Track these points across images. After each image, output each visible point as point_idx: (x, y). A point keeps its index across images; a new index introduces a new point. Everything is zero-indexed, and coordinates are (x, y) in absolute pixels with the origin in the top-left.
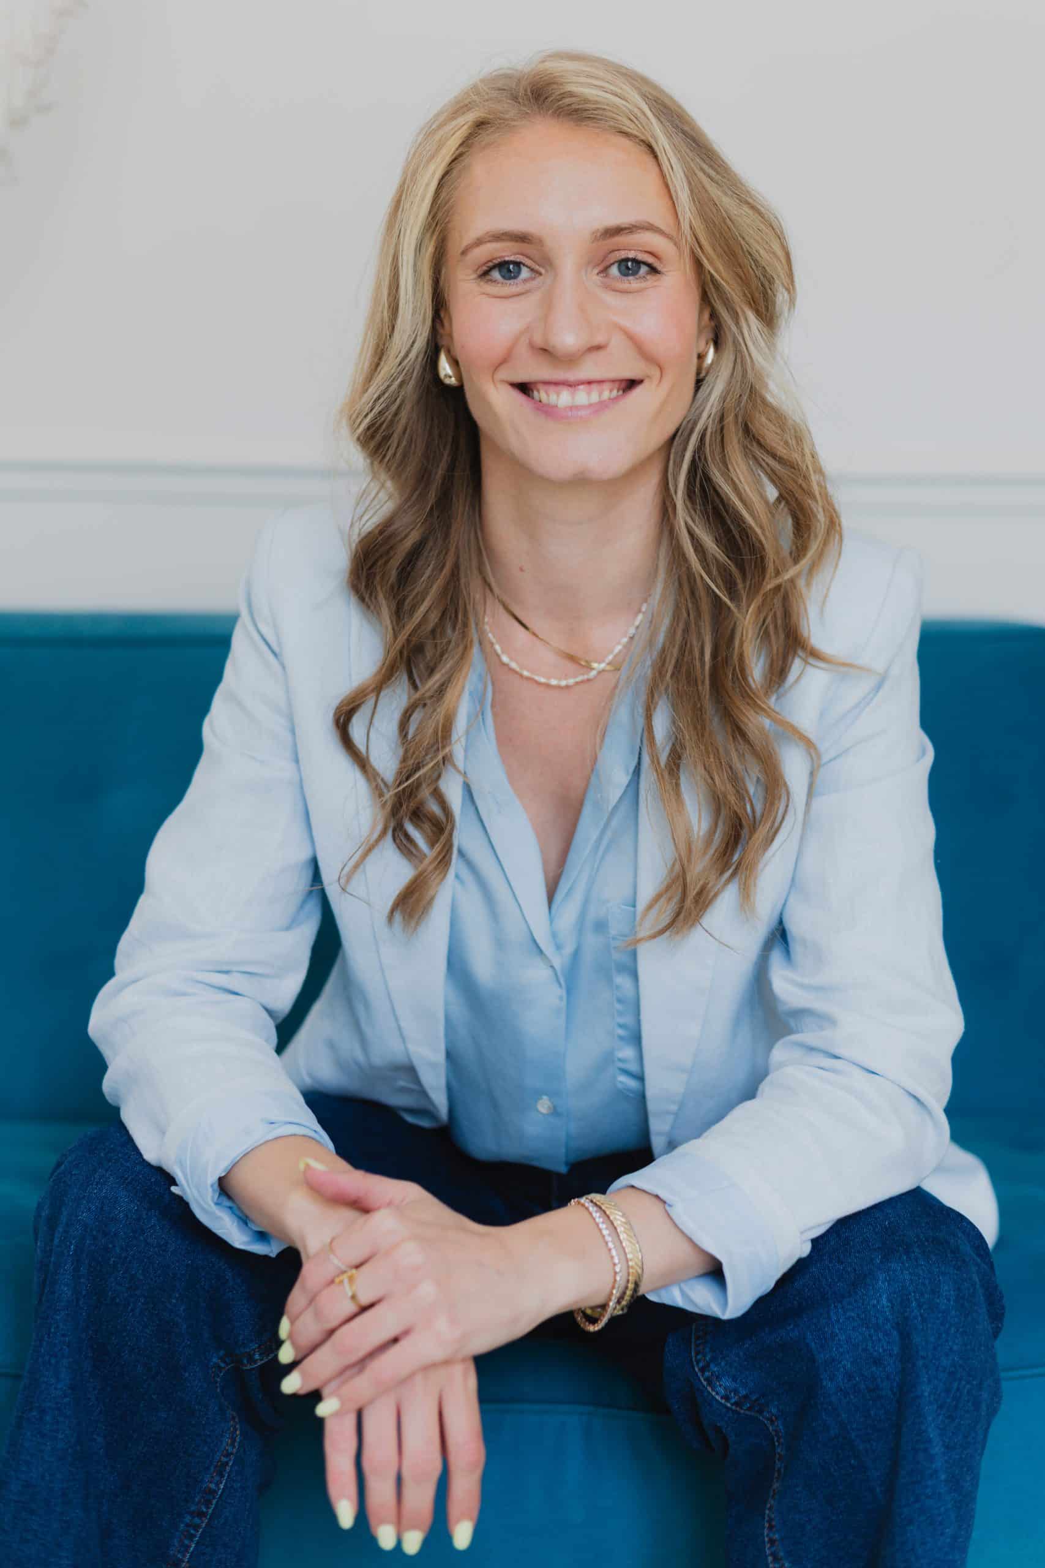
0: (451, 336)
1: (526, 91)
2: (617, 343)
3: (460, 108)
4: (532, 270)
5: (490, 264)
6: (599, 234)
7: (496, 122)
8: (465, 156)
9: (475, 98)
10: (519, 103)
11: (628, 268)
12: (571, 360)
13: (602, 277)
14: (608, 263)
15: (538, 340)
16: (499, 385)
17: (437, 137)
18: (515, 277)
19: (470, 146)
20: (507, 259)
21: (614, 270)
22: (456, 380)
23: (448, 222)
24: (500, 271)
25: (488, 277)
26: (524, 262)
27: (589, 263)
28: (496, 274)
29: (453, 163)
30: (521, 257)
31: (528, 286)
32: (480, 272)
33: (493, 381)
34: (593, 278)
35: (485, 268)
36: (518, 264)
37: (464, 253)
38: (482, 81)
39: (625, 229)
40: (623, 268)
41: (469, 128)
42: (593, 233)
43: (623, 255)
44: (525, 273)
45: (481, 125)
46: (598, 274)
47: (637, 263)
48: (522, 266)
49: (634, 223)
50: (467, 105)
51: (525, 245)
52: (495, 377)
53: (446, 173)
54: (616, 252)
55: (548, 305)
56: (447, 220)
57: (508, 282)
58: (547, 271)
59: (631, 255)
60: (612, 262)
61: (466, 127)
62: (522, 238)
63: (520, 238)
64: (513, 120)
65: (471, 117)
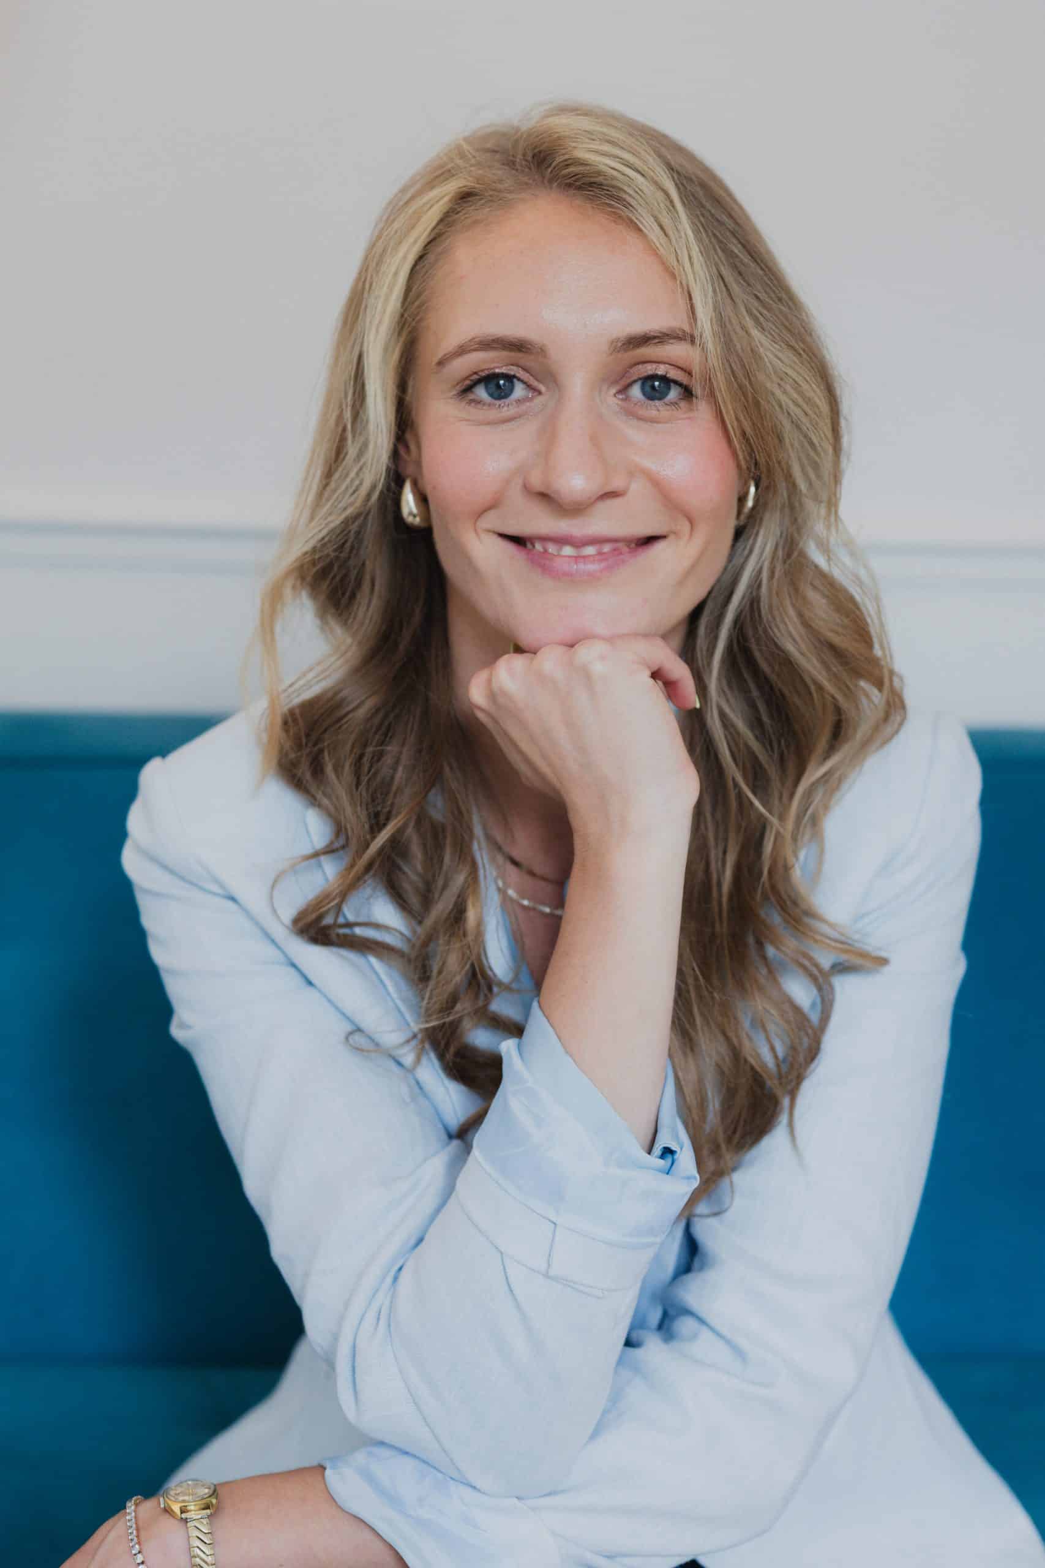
0: (419, 464)
1: (524, 155)
2: (637, 488)
3: (439, 174)
4: (529, 386)
5: (475, 377)
6: (620, 344)
7: (486, 194)
8: (444, 237)
9: (459, 162)
10: (517, 170)
11: (653, 387)
12: (575, 509)
13: (619, 399)
14: (629, 381)
15: (536, 481)
16: (484, 536)
17: (410, 210)
18: (506, 396)
19: (450, 225)
20: (497, 371)
21: (636, 391)
22: (421, 520)
23: (421, 320)
24: (487, 388)
25: (471, 396)
26: (518, 375)
27: (604, 380)
28: (481, 392)
29: (429, 246)
30: (514, 368)
31: (523, 407)
32: (459, 388)
33: (476, 530)
34: (610, 400)
35: (468, 382)
36: (510, 378)
37: (441, 363)
38: (466, 139)
39: (655, 337)
40: (648, 389)
41: (450, 201)
42: (612, 342)
43: (650, 369)
44: (519, 391)
45: (465, 197)
46: (615, 395)
47: (666, 380)
48: (515, 380)
49: (665, 331)
50: (449, 171)
51: (520, 355)
52: (478, 523)
53: (421, 258)
54: (640, 366)
55: (549, 435)
56: (418, 318)
57: (498, 402)
58: (548, 388)
59: (661, 370)
60: (635, 378)
61: (446, 199)
62: (518, 346)
63: (515, 345)
64: (510, 192)
65: (452, 187)
